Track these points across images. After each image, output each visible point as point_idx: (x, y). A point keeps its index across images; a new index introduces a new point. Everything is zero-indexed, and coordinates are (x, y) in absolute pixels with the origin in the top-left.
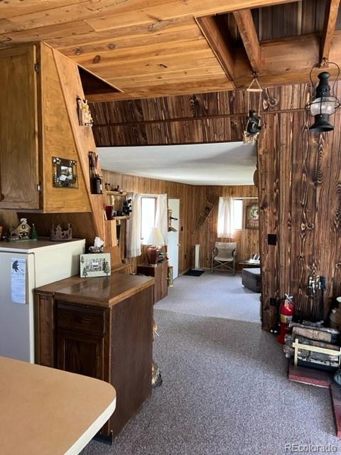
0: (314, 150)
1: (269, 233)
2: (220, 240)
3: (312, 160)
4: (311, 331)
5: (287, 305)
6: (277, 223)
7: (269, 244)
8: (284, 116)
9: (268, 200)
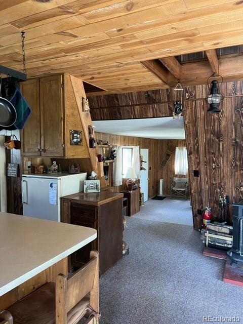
0: (217, 121)
1: (194, 169)
2: (176, 176)
3: (216, 127)
4: (218, 227)
5: (207, 213)
6: (199, 164)
7: (195, 176)
8: (198, 102)
9: (192, 150)
